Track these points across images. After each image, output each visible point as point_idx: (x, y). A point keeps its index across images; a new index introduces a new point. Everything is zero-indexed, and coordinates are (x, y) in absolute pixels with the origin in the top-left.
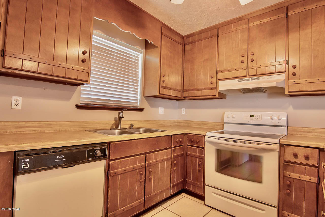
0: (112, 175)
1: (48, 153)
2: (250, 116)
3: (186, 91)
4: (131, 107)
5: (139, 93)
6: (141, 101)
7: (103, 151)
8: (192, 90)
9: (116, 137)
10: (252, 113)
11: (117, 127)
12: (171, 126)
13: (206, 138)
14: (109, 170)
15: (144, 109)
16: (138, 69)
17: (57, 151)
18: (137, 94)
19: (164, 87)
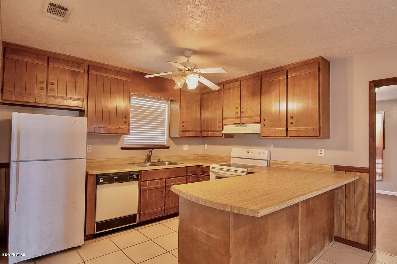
0: (143, 190)
1: (110, 175)
2: (247, 152)
3: (204, 131)
4: (159, 146)
5: (166, 135)
6: (168, 141)
7: (137, 176)
8: (208, 131)
9: (147, 167)
10: (248, 150)
11: (148, 162)
13: (211, 169)
14: (141, 187)
15: (170, 147)
16: (165, 116)
17: (114, 174)
18: (165, 136)
19: (183, 131)
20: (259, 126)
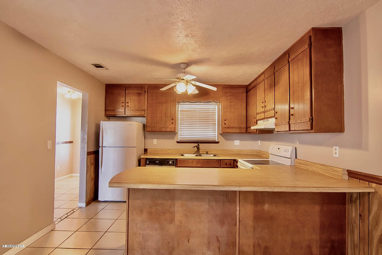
2: (278, 149)
4: (210, 141)
6: (218, 137)
7: (173, 162)
10: (278, 146)
12: (248, 154)
15: (220, 142)
16: (215, 116)
17: (157, 159)
18: (216, 132)
19: (225, 128)
20: (273, 120)
